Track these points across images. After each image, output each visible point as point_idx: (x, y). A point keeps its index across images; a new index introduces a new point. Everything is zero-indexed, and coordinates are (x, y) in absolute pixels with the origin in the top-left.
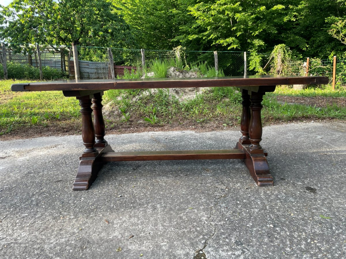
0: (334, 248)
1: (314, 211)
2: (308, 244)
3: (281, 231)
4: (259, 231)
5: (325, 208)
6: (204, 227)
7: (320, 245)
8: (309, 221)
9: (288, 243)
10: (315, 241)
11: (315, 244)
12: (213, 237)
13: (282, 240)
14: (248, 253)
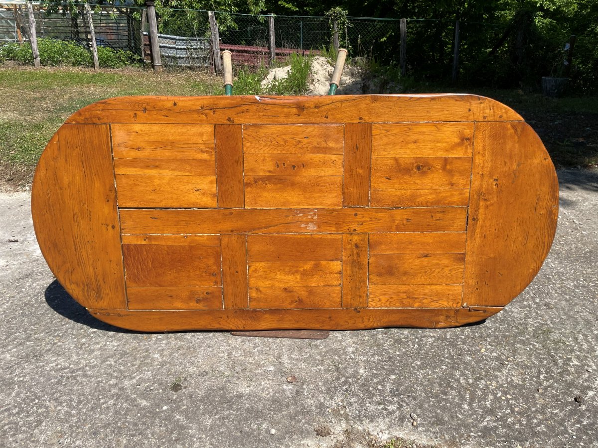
0: (534, 409)
1: (518, 345)
2: (497, 400)
3: (461, 376)
4: (428, 375)
5: (537, 342)
6: (349, 364)
7: (514, 402)
8: (507, 363)
9: (467, 396)
10: (509, 397)
11: (507, 400)
12: (359, 381)
13: (460, 392)
14: (407, 408)
